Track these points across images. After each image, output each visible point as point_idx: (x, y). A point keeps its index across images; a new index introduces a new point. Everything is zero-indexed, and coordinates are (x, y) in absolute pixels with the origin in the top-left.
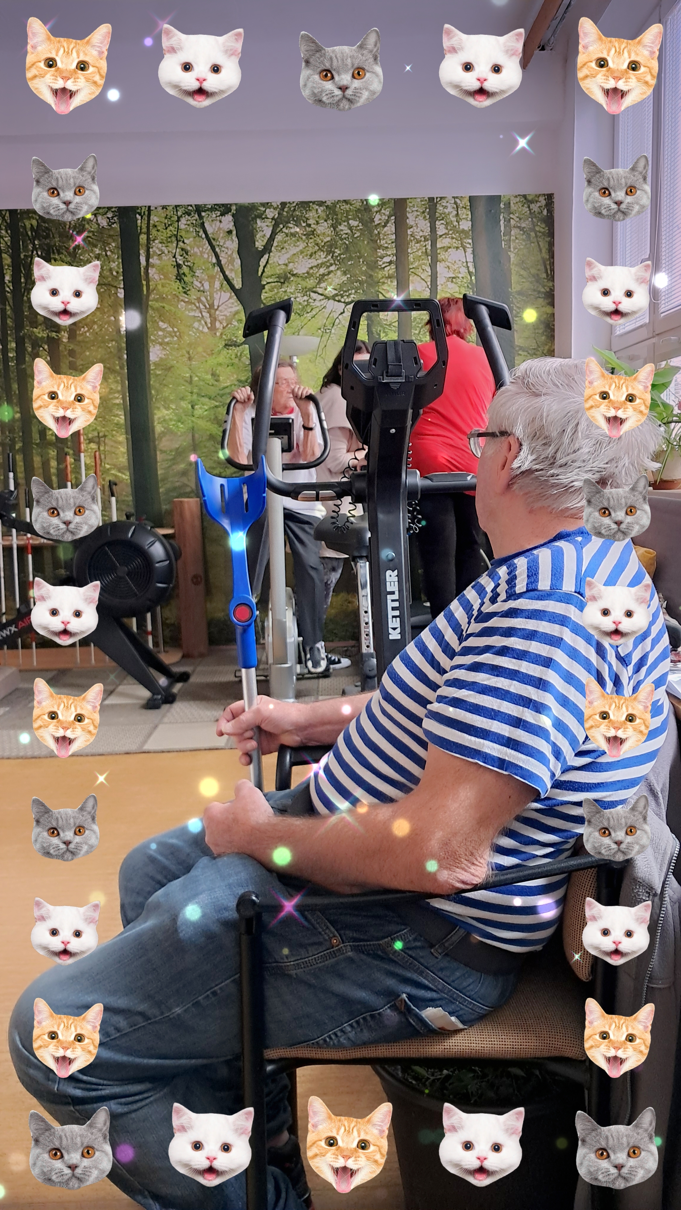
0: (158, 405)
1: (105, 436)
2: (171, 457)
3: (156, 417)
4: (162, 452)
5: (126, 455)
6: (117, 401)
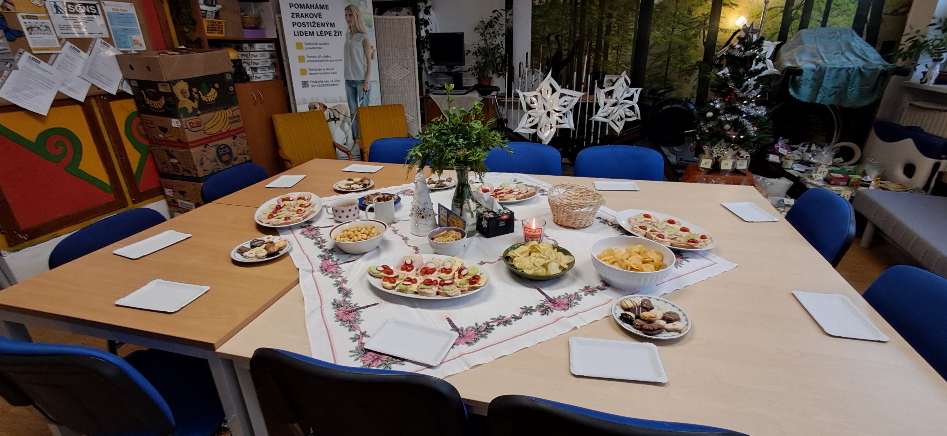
0: (653, 29)
1: (621, 46)
2: (655, 58)
3: (651, 36)
4: (651, 55)
5: (631, 57)
6: (632, 27)
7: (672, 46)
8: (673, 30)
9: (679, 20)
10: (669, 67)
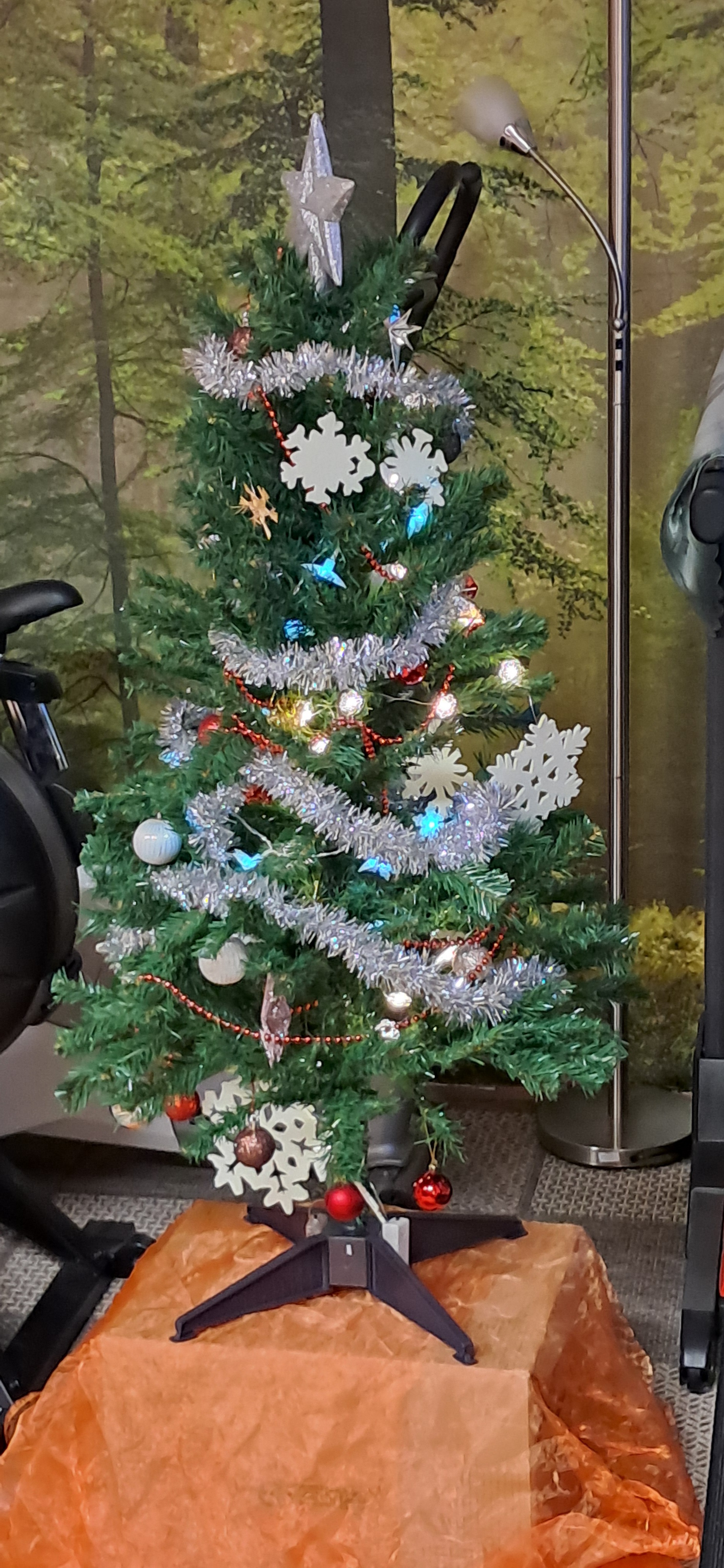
7: (108, 279)
8: (95, 168)
9: (122, 94)
10: (120, 426)
